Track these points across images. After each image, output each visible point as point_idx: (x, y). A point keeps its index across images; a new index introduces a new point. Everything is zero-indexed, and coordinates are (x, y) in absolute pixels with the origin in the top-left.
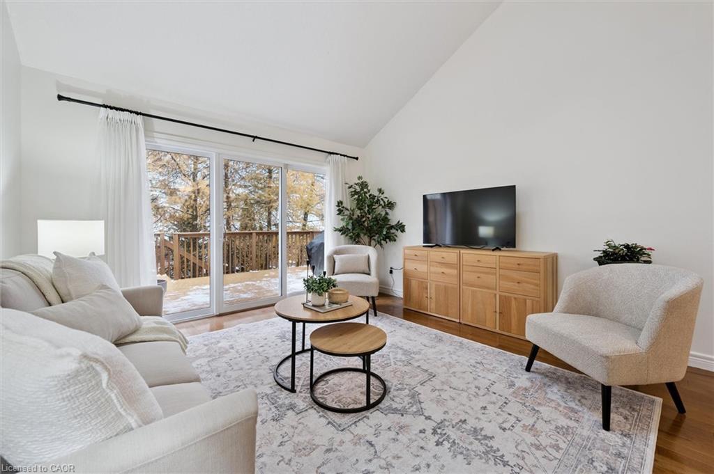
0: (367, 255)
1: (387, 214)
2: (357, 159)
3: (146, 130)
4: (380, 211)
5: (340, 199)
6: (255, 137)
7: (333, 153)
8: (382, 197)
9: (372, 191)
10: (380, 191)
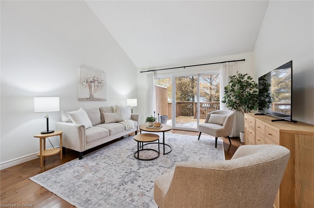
2: (244, 60)
6: (184, 67)
7: (224, 62)
8: (250, 81)
9: (246, 79)
10: (249, 78)
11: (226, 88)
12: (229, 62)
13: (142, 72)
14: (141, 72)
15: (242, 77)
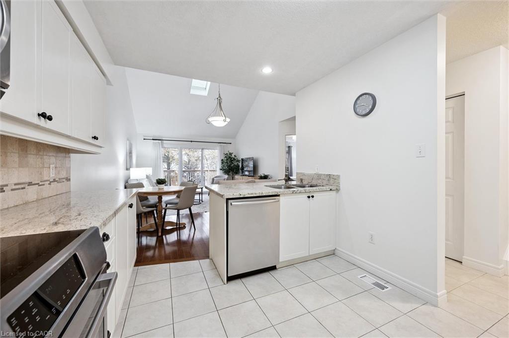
0: (224, 178)
1: (238, 164)
2: (231, 143)
4: (235, 163)
5: (222, 158)
6: (191, 141)
7: (220, 143)
8: (235, 158)
9: (233, 156)
10: (235, 156)
11: (222, 160)
12: (223, 143)
13: (146, 139)
14: (144, 139)
15: (231, 154)
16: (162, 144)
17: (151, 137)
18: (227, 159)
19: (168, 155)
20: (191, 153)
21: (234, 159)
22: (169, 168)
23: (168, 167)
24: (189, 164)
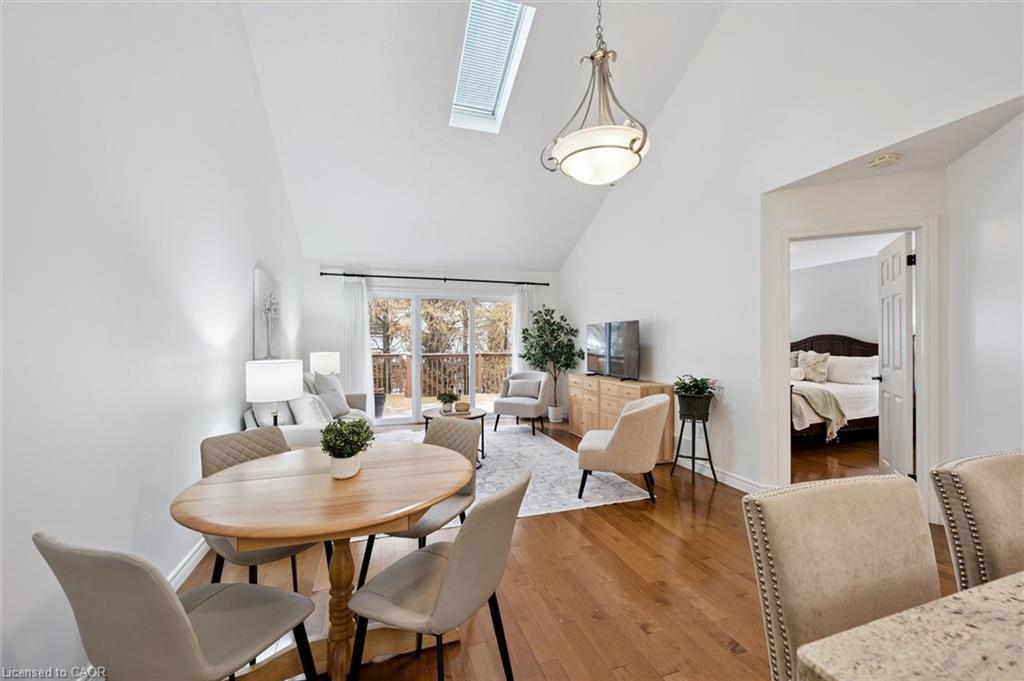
0: (538, 380)
1: (570, 340)
2: (548, 284)
3: (367, 286)
4: (563, 338)
5: (526, 326)
6: (445, 279)
7: (520, 283)
8: (563, 324)
9: (556, 318)
10: (562, 318)
11: (525, 331)
12: (528, 283)
13: (326, 274)
14: (322, 274)
15: (549, 312)
16: (369, 286)
17: (338, 267)
18: (540, 328)
19: (385, 318)
20: (437, 314)
21: (561, 328)
22: (386, 349)
23: (384, 345)
24: (432, 340)
